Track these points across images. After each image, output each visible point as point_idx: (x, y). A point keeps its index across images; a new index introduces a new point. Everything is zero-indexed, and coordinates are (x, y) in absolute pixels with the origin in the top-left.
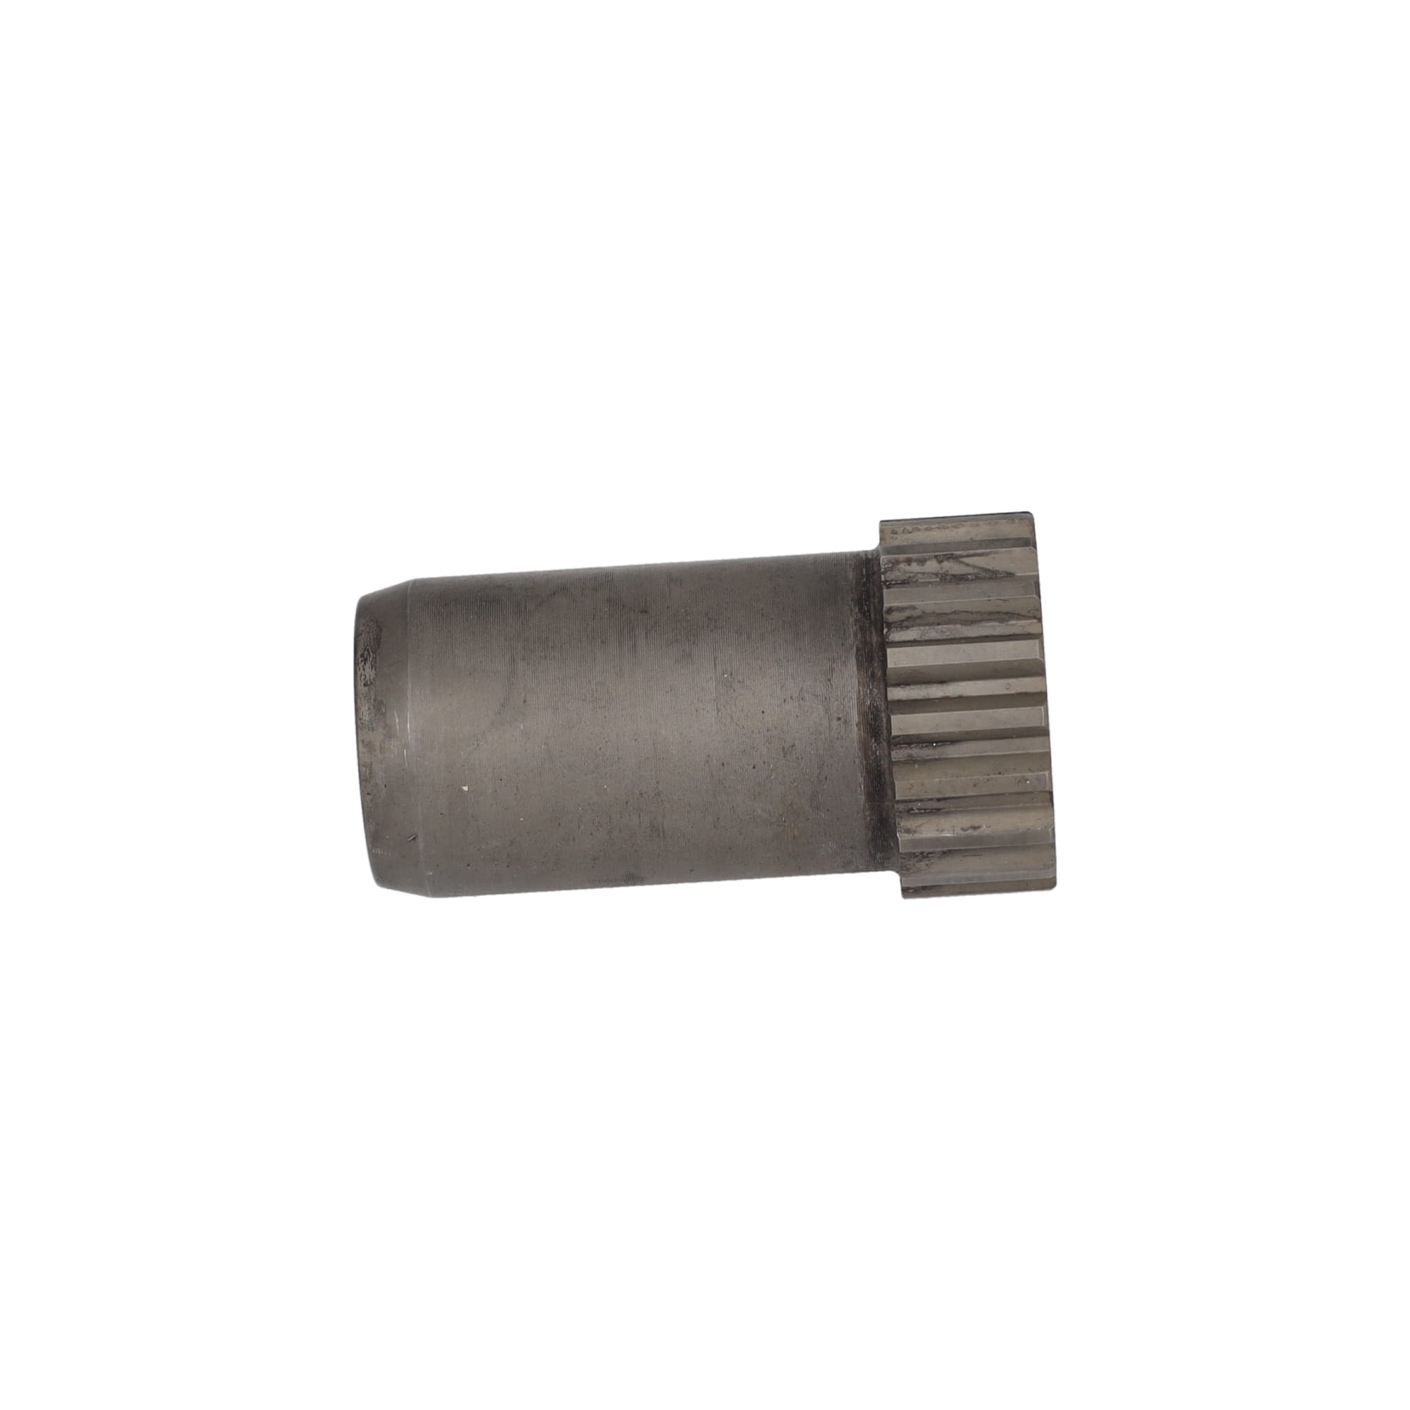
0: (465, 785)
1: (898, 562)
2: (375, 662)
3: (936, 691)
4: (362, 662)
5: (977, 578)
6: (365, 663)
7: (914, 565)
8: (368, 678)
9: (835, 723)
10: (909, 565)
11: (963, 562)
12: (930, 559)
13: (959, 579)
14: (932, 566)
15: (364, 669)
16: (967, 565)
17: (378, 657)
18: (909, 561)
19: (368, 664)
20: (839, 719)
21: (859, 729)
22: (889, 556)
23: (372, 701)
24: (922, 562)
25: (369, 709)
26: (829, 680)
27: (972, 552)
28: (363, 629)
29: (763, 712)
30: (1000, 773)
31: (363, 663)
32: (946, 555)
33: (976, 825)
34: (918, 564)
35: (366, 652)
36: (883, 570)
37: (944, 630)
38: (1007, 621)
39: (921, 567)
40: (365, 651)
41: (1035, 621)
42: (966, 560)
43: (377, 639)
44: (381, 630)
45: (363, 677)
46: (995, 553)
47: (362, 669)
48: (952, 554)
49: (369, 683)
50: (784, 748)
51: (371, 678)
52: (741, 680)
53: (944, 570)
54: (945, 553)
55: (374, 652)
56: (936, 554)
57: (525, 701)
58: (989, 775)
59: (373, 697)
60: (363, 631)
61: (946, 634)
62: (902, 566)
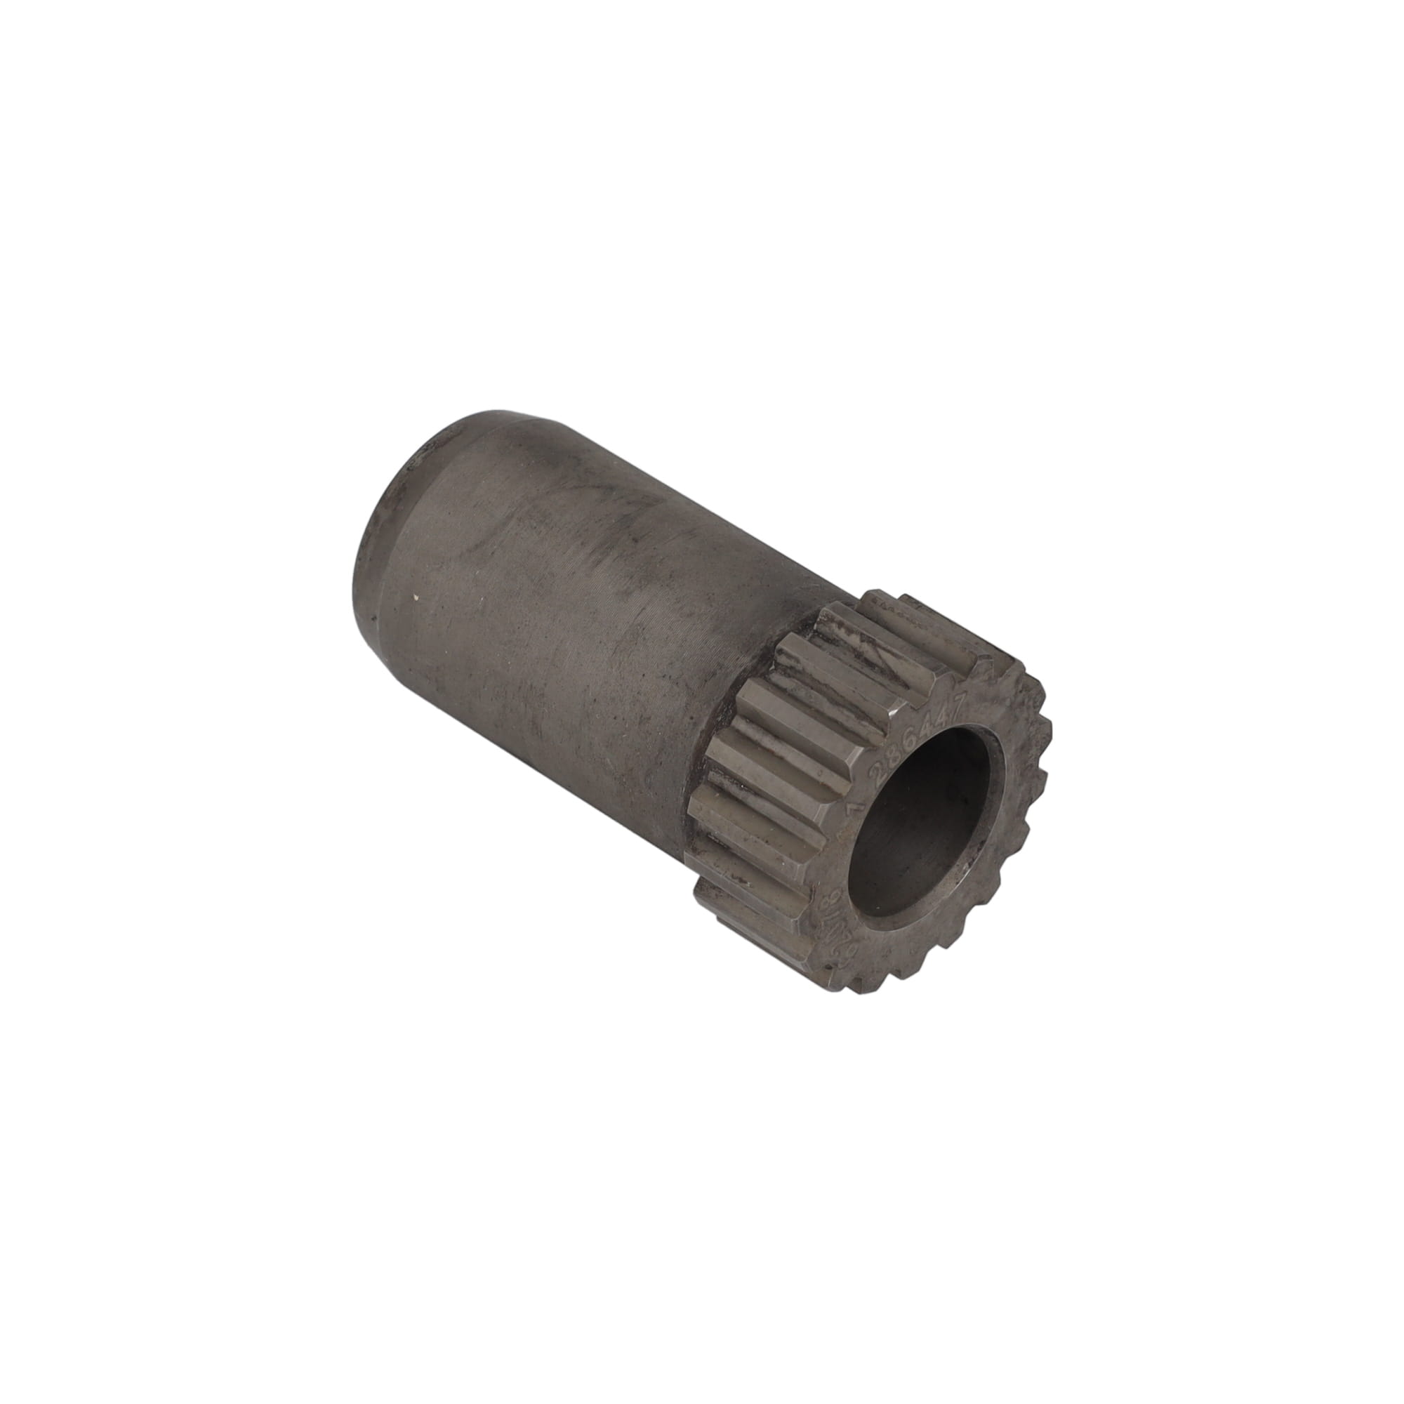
0: (417, 595)
1: (832, 620)
2: (428, 456)
3: (768, 742)
5: (882, 672)
6: (423, 452)
7: (843, 630)
9: (687, 719)
10: (839, 628)
11: (877, 652)
12: (857, 633)
13: (870, 664)
14: (854, 640)
16: (880, 657)
17: (433, 453)
18: (841, 625)
20: (692, 718)
21: (701, 737)
22: (831, 612)
23: (401, 484)
24: (850, 631)
25: (395, 489)
26: (706, 681)
27: (889, 648)
29: (644, 675)
30: (767, 842)
32: (870, 637)
33: (744, 879)
34: (846, 632)
35: (432, 444)
36: (818, 620)
37: (813, 696)
38: (862, 720)
39: (845, 635)
41: (882, 733)
42: (881, 652)
43: (449, 439)
44: (458, 435)
46: (905, 660)
48: (874, 640)
49: (411, 468)
50: (642, 716)
51: (415, 466)
52: (647, 638)
53: (861, 650)
54: (870, 636)
55: (435, 447)
56: (865, 632)
57: (493, 553)
58: (758, 837)
59: (405, 482)
61: (812, 700)
62: (834, 626)
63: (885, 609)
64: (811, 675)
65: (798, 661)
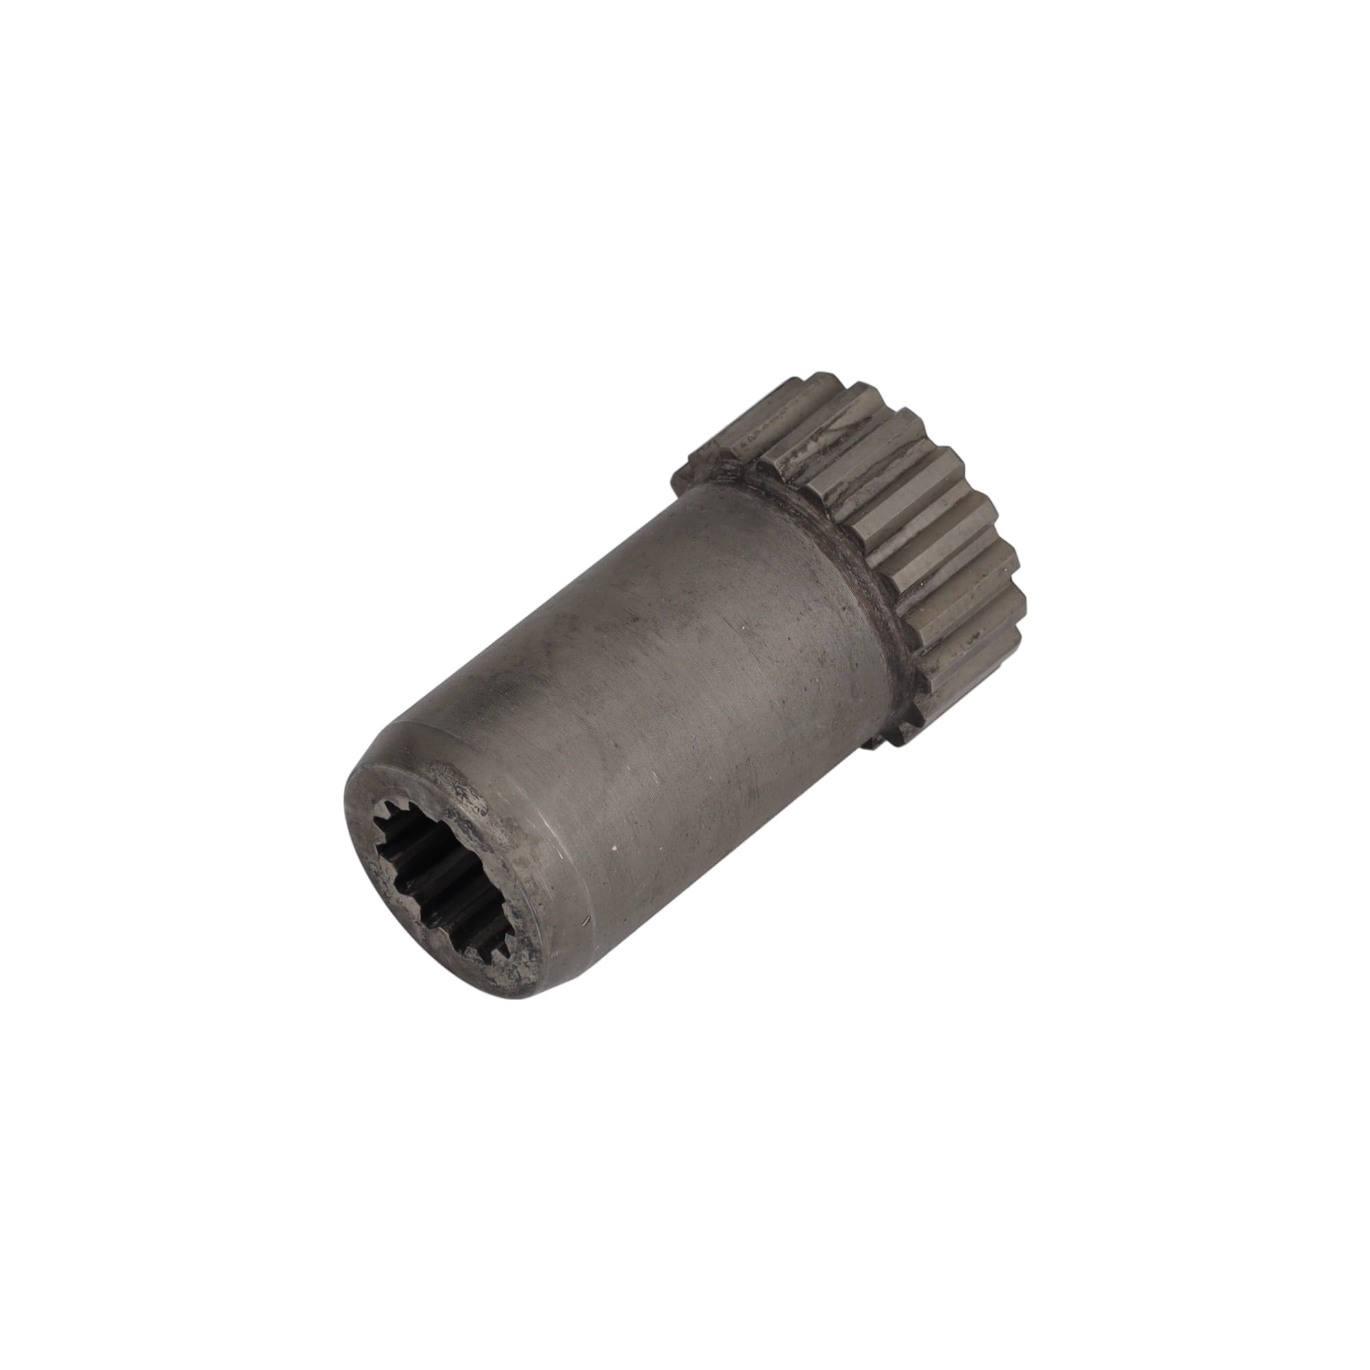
0: (613, 846)
1: (788, 460)
2: (475, 792)
3: (900, 540)
4: (462, 798)
5: (847, 435)
6: (467, 798)
7: (800, 454)
8: (481, 808)
9: (843, 614)
10: (796, 456)
11: (832, 431)
12: (807, 442)
13: (836, 443)
14: (813, 447)
15: (471, 803)
16: (836, 430)
17: (474, 786)
18: (795, 454)
19: (471, 798)
20: (844, 609)
21: (862, 607)
22: (780, 458)
23: (500, 823)
24: (803, 448)
25: (502, 831)
26: (818, 582)
27: (833, 418)
28: (433, 774)
29: (789, 639)
30: (984, 576)
31: (464, 799)
32: (817, 431)
33: (975, 634)
34: (803, 452)
35: (458, 789)
36: (781, 473)
37: (869, 488)
38: (905, 453)
39: (806, 453)
40: (456, 789)
41: (924, 440)
42: (833, 427)
43: (455, 772)
44: (452, 765)
45: (476, 810)
46: (849, 408)
47: (468, 804)
48: (821, 428)
49: (485, 811)
50: (819, 659)
51: (484, 806)
52: (756, 623)
53: (822, 446)
54: (816, 430)
55: (466, 785)
56: (810, 435)
57: (616, 746)
58: (978, 582)
59: (498, 820)
60: (435, 776)
61: (872, 490)
62: (792, 461)
63: (755, 438)
64: (856, 478)
65: (841, 483)
